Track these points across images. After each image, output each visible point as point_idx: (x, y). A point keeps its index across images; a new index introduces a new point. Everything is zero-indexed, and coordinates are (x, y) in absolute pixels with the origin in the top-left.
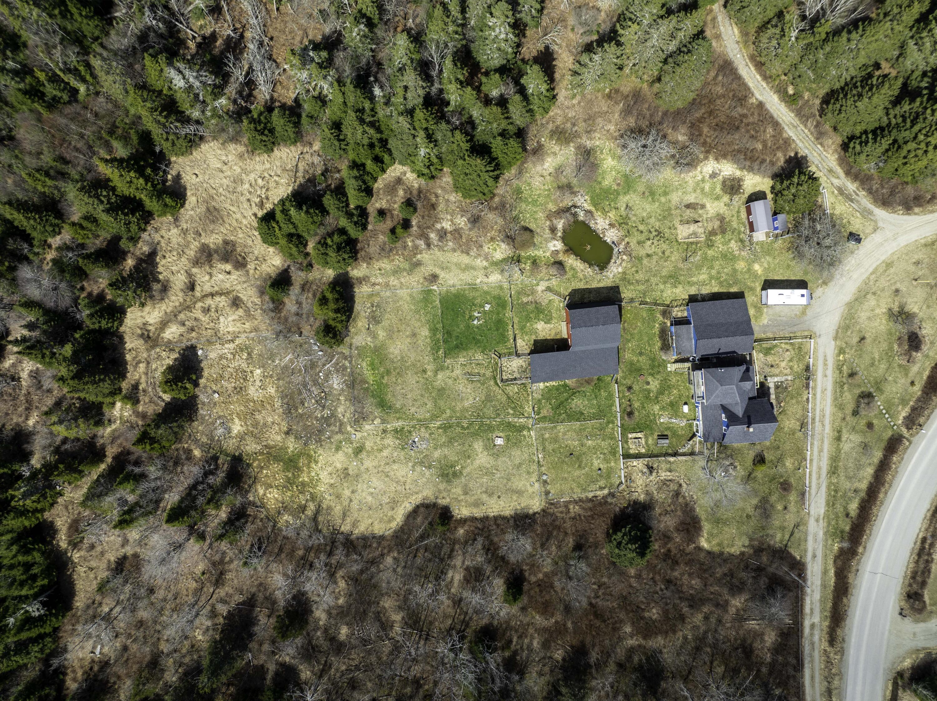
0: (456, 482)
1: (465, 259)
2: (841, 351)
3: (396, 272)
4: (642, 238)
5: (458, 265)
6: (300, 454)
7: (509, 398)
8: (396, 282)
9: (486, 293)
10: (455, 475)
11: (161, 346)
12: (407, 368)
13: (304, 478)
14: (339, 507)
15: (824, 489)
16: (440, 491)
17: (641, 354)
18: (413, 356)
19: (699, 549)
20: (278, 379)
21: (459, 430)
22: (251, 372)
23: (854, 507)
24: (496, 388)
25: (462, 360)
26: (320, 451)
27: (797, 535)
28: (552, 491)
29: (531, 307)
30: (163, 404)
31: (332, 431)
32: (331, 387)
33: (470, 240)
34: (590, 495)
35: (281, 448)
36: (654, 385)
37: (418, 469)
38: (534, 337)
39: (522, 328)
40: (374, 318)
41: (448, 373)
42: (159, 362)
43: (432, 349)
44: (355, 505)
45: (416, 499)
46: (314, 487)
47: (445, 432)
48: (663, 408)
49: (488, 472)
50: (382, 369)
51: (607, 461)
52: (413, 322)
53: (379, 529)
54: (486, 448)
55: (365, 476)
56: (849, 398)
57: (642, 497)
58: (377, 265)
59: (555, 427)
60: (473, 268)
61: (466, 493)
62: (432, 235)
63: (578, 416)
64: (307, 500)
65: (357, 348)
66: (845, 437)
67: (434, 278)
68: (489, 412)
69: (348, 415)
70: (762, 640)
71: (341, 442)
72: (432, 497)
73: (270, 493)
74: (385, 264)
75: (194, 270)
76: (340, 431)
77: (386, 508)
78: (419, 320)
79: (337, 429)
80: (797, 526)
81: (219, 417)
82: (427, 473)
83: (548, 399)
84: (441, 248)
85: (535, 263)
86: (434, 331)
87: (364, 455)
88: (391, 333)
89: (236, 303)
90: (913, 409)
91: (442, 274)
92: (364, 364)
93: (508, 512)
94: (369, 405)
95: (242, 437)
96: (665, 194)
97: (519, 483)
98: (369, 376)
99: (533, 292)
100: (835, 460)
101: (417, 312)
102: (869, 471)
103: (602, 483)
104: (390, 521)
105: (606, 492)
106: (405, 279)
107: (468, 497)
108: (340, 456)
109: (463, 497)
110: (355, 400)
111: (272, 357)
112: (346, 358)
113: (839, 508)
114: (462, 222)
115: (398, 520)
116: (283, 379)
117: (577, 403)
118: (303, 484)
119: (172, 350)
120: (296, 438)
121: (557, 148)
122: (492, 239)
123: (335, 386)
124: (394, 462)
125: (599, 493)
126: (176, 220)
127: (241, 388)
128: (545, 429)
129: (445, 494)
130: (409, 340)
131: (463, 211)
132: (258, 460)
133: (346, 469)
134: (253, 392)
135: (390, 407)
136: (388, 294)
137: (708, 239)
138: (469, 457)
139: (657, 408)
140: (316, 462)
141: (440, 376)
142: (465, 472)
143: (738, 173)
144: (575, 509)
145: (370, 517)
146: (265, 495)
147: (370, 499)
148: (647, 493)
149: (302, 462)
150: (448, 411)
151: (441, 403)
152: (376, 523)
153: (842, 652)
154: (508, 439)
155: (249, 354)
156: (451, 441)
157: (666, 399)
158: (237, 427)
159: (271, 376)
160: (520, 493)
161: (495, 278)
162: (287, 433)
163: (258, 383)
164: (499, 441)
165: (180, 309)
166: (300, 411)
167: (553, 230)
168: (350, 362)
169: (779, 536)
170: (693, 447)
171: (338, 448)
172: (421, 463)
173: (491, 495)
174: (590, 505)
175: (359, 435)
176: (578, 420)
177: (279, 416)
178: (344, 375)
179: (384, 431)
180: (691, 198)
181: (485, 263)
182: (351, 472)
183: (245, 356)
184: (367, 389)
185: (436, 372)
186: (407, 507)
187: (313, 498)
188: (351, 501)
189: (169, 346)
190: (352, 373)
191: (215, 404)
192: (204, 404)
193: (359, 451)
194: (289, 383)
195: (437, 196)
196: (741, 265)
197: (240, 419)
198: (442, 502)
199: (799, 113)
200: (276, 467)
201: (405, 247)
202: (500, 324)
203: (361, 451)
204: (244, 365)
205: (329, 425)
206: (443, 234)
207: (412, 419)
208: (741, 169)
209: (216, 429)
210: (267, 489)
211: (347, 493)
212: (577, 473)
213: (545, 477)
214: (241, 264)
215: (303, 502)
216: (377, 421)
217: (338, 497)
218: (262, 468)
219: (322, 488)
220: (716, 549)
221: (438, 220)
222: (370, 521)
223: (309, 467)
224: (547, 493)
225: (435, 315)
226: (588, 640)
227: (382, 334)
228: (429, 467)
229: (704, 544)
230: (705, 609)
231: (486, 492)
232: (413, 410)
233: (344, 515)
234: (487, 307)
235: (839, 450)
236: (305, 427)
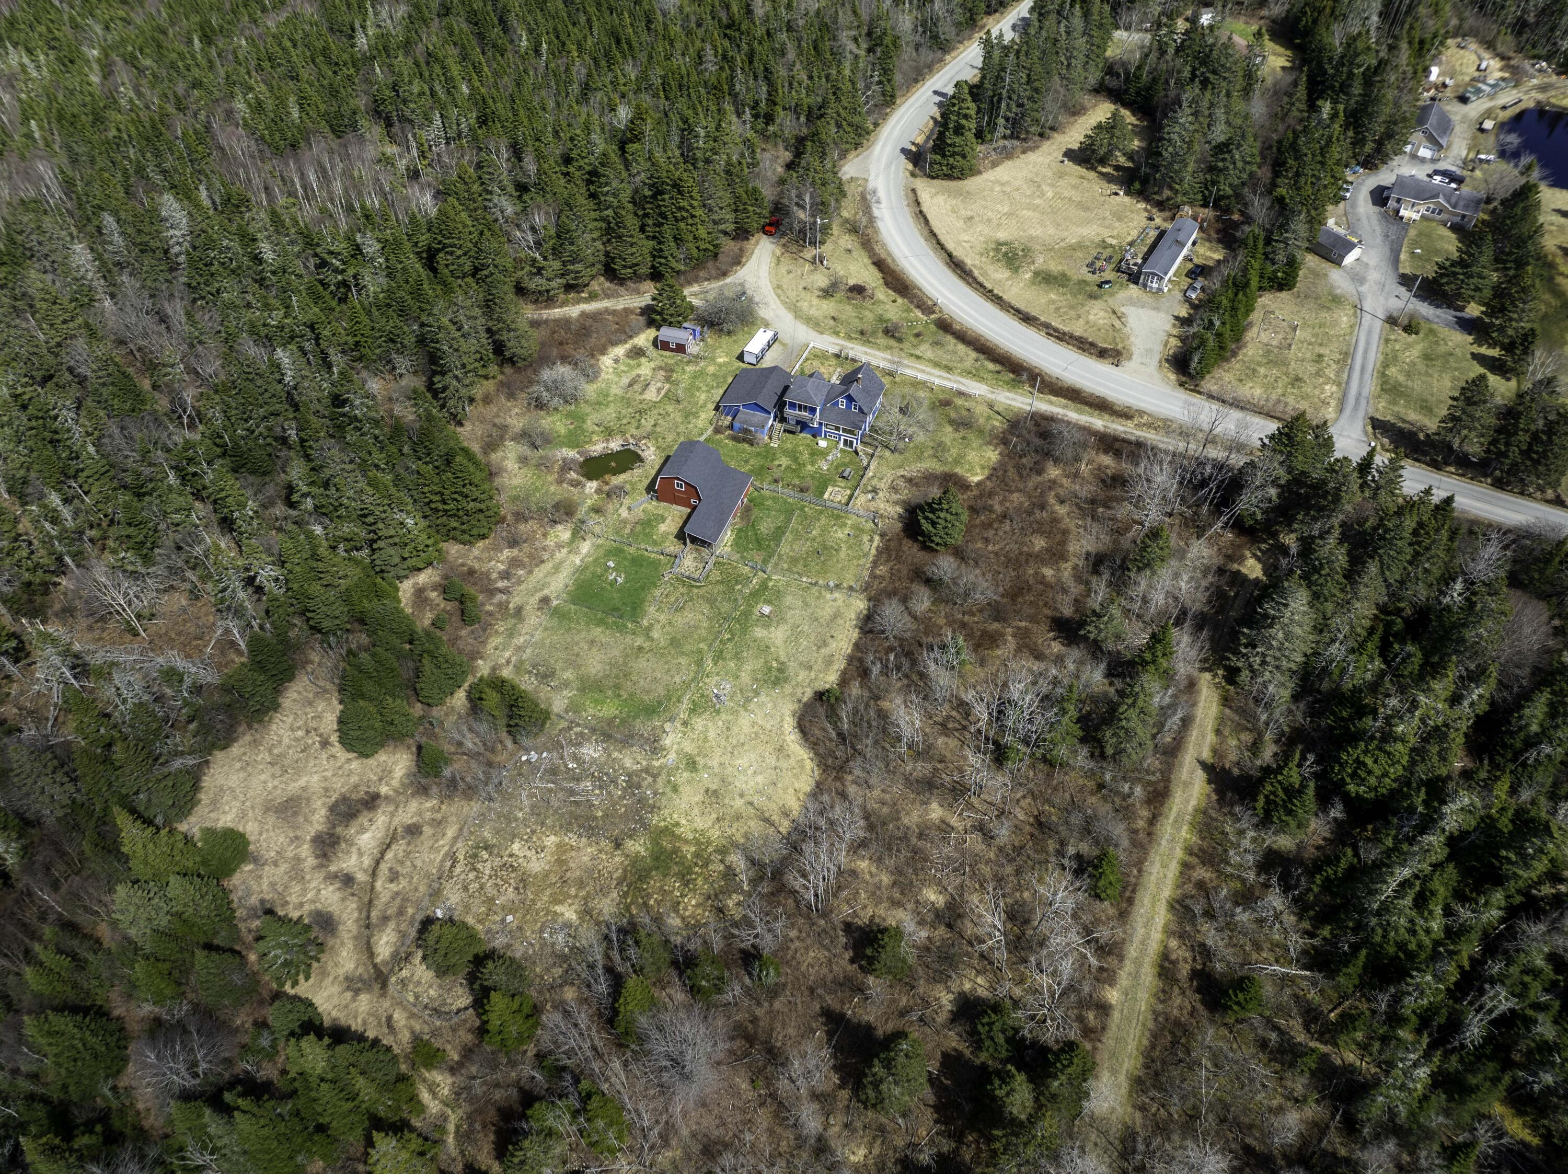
0: (791, 672)
1: (548, 566)
2: (837, 333)
3: (511, 634)
4: (635, 424)
5: (548, 574)
6: (655, 841)
7: (722, 582)
8: (522, 639)
9: (596, 560)
10: (780, 670)
11: (392, 970)
12: (625, 664)
13: (689, 851)
14: (752, 823)
15: (963, 380)
16: (793, 695)
17: (747, 462)
18: (615, 653)
19: (979, 484)
20: (543, 824)
21: (730, 646)
22: (511, 855)
23: (991, 366)
24: (703, 590)
25: (652, 609)
26: (666, 812)
27: (1000, 409)
28: (852, 583)
29: (639, 528)
30: (471, 1010)
31: (649, 786)
32: (594, 761)
33: (530, 556)
34: (873, 551)
35: (633, 864)
36: (784, 461)
37: (752, 706)
38: (671, 537)
39: (655, 543)
40: (545, 676)
41: (657, 627)
42: (411, 987)
43: (620, 631)
44: (759, 800)
45: (789, 724)
46: (709, 843)
47: (724, 659)
48: (813, 464)
49: (795, 635)
50: (610, 693)
51: (844, 525)
52: (577, 638)
53: (806, 784)
54: (766, 626)
55: (729, 770)
56: (882, 341)
57: (899, 510)
58: (490, 648)
59: (780, 556)
60: (561, 563)
61: (810, 668)
62: (500, 584)
63: (779, 532)
64: (722, 861)
65: (567, 711)
66: (918, 353)
67: (545, 600)
68: (725, 607)
69: (639, 758)
70: (1107, 467)
71: (669, 781)
72: (796, 706)
73: (685, 909)
74: (494, 641)
75: (333, 868)
76: (655, 777)
77: (784, 764)
78: (579, 632)
79: (650, 779)
80: (991, 407)
81: (541, 931)
82: (763, 698)
83: (746, 549)
84: (520, 582)
85: (597, 510)
86: (601, 622)
87: (701, 761)
88: (574, 662)
89: (413, 831)
90: (918, 307)
91: (546, 592)
92: (591, 711)
93: (855, 635)
94: (642, 726)
95: (586, 913)
96: (607, 395)
97: (826, 612)
98: (609, 710)
99: (625, 522)
100: (937, 365)
101: (568, 630)
102: (961, 348)
103: (866, 538)
104: (803, 767)
105: (877, 538)
106: (525, 628)
107: (816, 668)
108: (685, 790)
109: (813, 674)
110: (626, 742)
111: (509, 818)
112: (570, 728)
113: (989, 376)
114: (507, 553)
115: (806, 756)
116: (546, 818)
117: (765, 527)
118: (697, 855)
119: (409, 955)
120: (631, 837)
121: (500, 454)
122: (545, 535)
123: (596, 755)
124: (728, 729)
125: (875, 544)
126: (256, 860)
127: (522, 880)
128: (776, 564)
129: (799, 691)
130: (594, 650)
131: (497, 548)
132: (632, 903)
133: (707, 791)
134: (536, 865)
135: (660, 703)
136: (529, 651)
137: (671, 383)
138: (768, 647)
139: (809, 467)
140: (677, 824)
141: (655, 635)
142: (783, 658)
143: (628, 346)
144: (882, 570)
145: (785, 790)
146: (683, 919)
147: (760, 779)
148: (896, 503)
149: (666, 844)
150: (702, 645)
151: (687, 648)
152: (797, 786)
153: (1141, 413)
154: (769, 602)
155: (486, 848)
156: (737, 656)
157: (805, 456)
158: (569, 913)
159: (533, 832)
160: (836, 615)
161: (585, 547)
162: (618, 845)
163: (531, 854)
164: (767, 610)
165: (364, 914)
166: (600, 814)
167: (576, 484)
168: (578, 725)
169: (997, 424)
170: (866, 454)
171: (675, 789)
172: (748, 700)
173: (825, 644)
174: (885, 556)
175: (672, 756)
176: (784, 533)
177: (590, 845)
178: (589, 740)
179: (685, 724)
180: (625, 381)
181: (564, 551)
182: (714, 787)
183: (485, 855)
184: (623, 722)
185: (650, 638)
186: (792, 737)
187: (723, 851)
188: (751, 804)
189: (401, 958)
190: (593, 730)
191: (520, 928)
192: (508, 946)
193: (692, 765)
194: (556, 811)
195: (463, 565)
196: (711, 369)
197: (560, 902)
198: (808, 694)
199: (608, 296)
200: (654, 883)
201: (490, 614)
202: (637, 561)
203: (694, 762)
204: (497, 862)
205: (639, 787)
206: (506, 575)
207: (688, 686)
208: (626, 342)
209: (553, 944)
210: (676, 911)
211: (739, 803)
212: (843, 555)
213: (831, 584)
214: (371, 801)
215: (722, 867)
216: (668, 726)
217: (738, 817)
218: (645, 904)
219: (715, 834)
220: (986, 472)
221: (487, 574)
222: (791, 791)
223: (679, 838)
224: (851, 588)
225: (585, 615)
226: (1048, 612)
227: (568, 675)
228: (757, 693)
229: (976, 479)
230: (1052, 501)
231: (819, 648)
232: (677, 679)
233: (768, 821)
234: (611, 564)
235: (930, 360)
236: (625, 817)
